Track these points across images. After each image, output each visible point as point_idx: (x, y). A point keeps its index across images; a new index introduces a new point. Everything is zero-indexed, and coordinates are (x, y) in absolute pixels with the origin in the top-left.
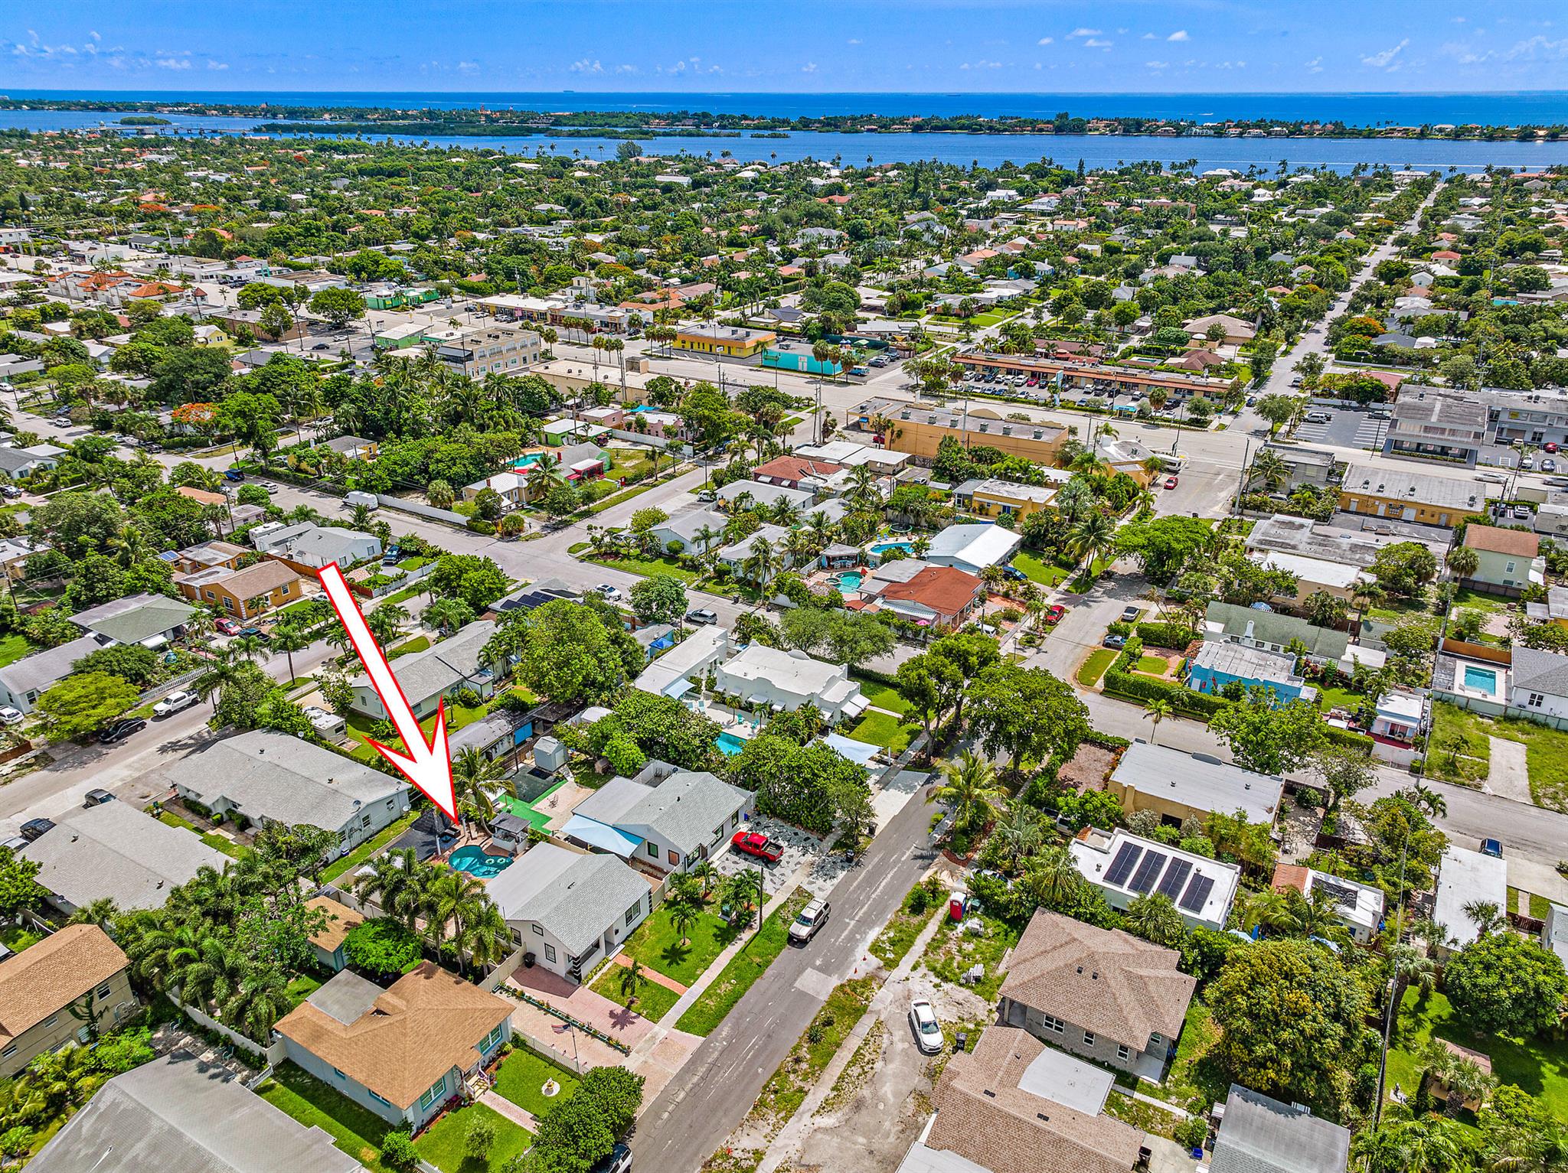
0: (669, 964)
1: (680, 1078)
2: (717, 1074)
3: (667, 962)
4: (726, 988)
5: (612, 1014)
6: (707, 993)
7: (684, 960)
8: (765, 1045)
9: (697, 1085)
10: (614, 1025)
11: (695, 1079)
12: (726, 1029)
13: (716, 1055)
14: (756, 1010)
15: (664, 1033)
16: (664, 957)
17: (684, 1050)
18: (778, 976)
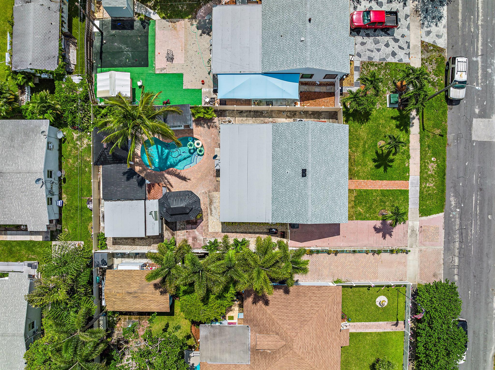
0: (385, 170)
1: (448, 249)
2: (467, 235)
3: (382, 169)
4: (432, 167)
5: (377, 230)
6: (423, 179)
7: (392, 161)
8: (483, 197)
9: (460, 248)
10: (384, 237)
11: (457, 245)
12: (452, 199)
13: (458, 221)
14: (461, 174)
15: (417, 224)
16: (378, 167)
17: (437, 229)
18: (458, 137)
